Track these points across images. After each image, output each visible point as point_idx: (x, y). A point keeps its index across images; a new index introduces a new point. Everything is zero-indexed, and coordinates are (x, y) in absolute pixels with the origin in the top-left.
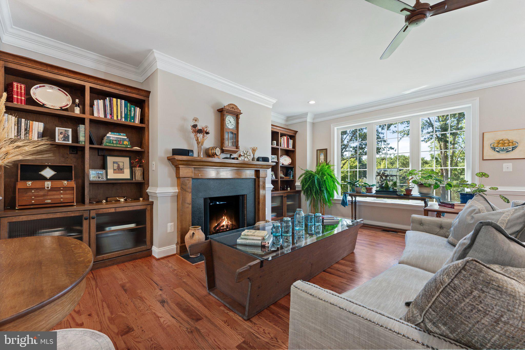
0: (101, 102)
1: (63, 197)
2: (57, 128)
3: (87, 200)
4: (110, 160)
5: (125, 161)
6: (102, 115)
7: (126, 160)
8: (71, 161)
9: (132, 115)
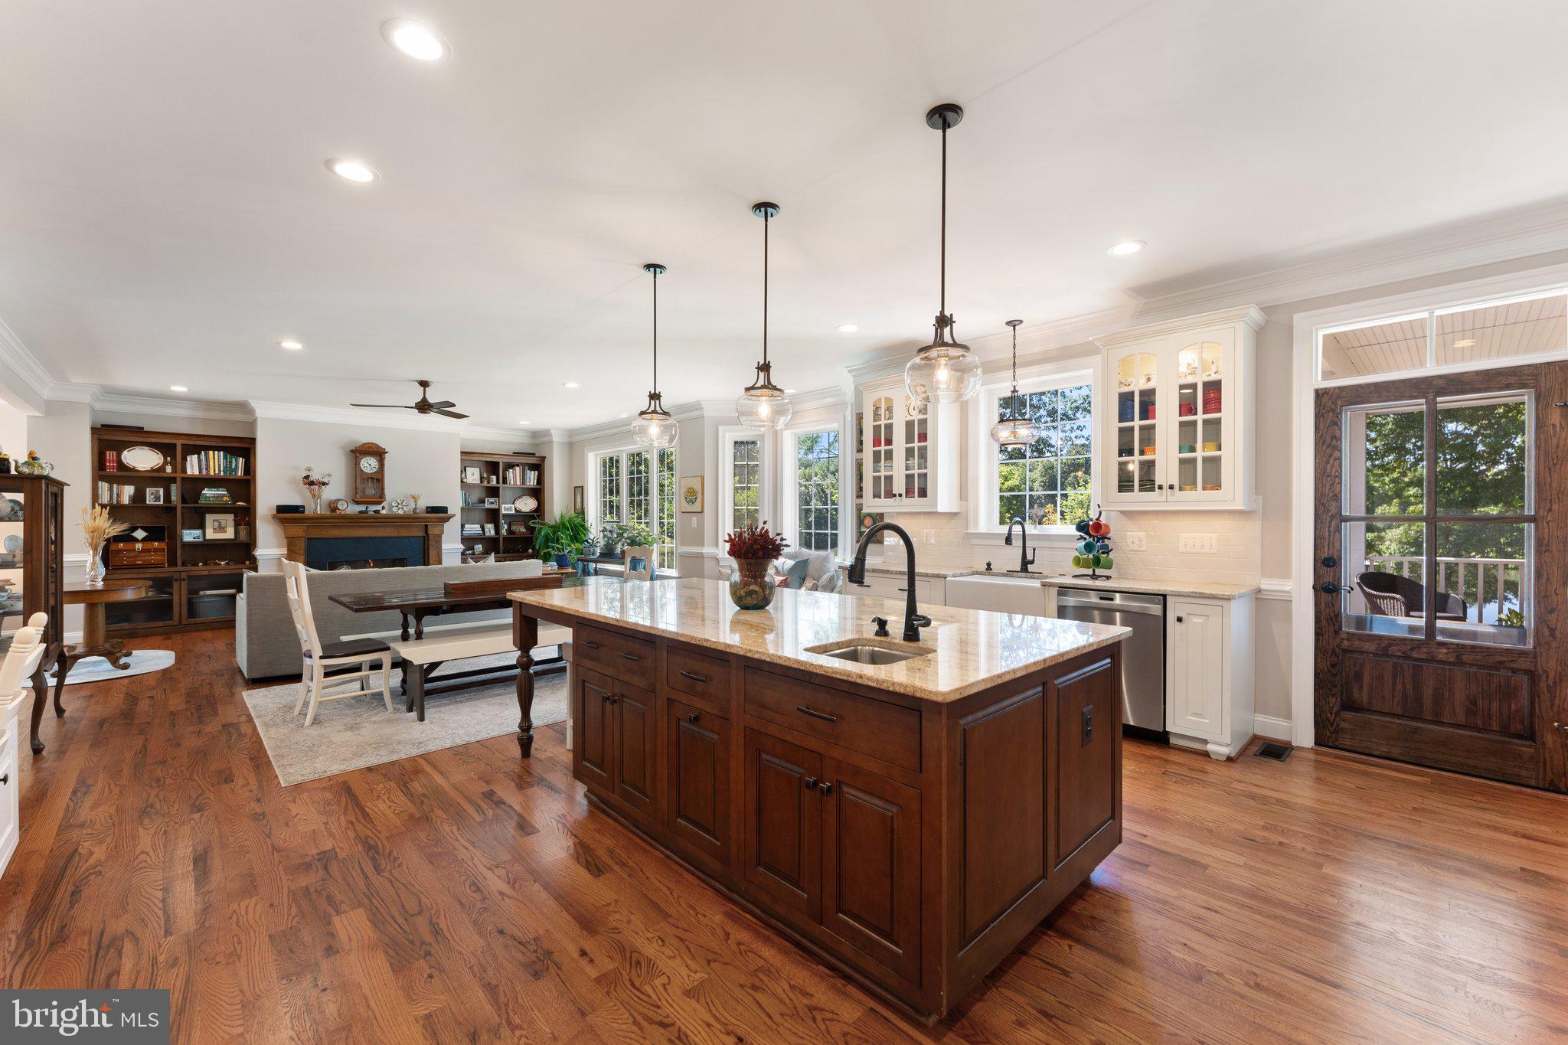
0: (195, 457)
1: (153, 558)
2: (148, 489)
3: (179, 562)
4: (209, 518)
5: (228, 519)
6: (196, 472)
7: (230, 517)
8: (163, 522)
9: (233, 467)
